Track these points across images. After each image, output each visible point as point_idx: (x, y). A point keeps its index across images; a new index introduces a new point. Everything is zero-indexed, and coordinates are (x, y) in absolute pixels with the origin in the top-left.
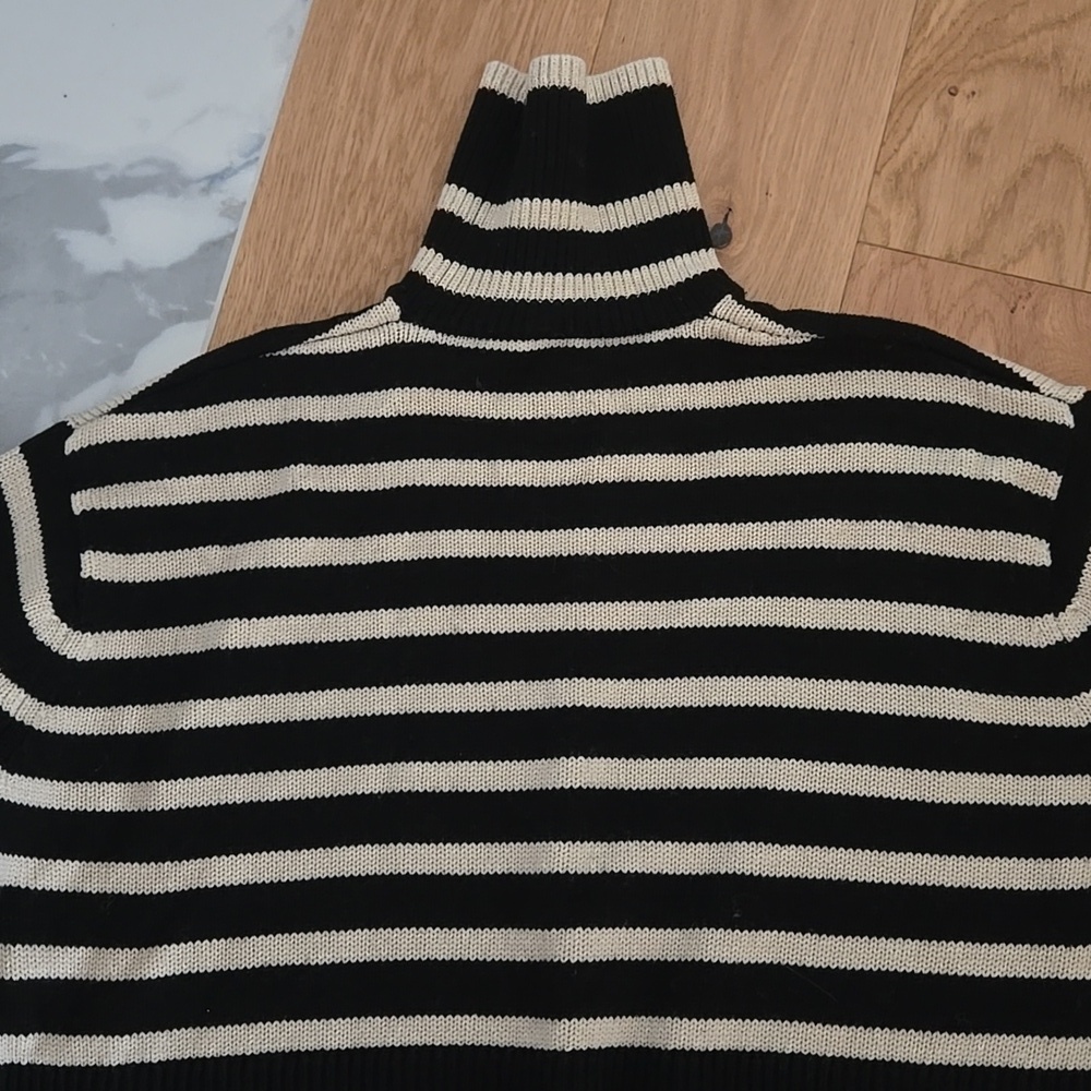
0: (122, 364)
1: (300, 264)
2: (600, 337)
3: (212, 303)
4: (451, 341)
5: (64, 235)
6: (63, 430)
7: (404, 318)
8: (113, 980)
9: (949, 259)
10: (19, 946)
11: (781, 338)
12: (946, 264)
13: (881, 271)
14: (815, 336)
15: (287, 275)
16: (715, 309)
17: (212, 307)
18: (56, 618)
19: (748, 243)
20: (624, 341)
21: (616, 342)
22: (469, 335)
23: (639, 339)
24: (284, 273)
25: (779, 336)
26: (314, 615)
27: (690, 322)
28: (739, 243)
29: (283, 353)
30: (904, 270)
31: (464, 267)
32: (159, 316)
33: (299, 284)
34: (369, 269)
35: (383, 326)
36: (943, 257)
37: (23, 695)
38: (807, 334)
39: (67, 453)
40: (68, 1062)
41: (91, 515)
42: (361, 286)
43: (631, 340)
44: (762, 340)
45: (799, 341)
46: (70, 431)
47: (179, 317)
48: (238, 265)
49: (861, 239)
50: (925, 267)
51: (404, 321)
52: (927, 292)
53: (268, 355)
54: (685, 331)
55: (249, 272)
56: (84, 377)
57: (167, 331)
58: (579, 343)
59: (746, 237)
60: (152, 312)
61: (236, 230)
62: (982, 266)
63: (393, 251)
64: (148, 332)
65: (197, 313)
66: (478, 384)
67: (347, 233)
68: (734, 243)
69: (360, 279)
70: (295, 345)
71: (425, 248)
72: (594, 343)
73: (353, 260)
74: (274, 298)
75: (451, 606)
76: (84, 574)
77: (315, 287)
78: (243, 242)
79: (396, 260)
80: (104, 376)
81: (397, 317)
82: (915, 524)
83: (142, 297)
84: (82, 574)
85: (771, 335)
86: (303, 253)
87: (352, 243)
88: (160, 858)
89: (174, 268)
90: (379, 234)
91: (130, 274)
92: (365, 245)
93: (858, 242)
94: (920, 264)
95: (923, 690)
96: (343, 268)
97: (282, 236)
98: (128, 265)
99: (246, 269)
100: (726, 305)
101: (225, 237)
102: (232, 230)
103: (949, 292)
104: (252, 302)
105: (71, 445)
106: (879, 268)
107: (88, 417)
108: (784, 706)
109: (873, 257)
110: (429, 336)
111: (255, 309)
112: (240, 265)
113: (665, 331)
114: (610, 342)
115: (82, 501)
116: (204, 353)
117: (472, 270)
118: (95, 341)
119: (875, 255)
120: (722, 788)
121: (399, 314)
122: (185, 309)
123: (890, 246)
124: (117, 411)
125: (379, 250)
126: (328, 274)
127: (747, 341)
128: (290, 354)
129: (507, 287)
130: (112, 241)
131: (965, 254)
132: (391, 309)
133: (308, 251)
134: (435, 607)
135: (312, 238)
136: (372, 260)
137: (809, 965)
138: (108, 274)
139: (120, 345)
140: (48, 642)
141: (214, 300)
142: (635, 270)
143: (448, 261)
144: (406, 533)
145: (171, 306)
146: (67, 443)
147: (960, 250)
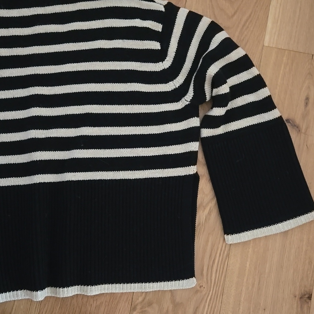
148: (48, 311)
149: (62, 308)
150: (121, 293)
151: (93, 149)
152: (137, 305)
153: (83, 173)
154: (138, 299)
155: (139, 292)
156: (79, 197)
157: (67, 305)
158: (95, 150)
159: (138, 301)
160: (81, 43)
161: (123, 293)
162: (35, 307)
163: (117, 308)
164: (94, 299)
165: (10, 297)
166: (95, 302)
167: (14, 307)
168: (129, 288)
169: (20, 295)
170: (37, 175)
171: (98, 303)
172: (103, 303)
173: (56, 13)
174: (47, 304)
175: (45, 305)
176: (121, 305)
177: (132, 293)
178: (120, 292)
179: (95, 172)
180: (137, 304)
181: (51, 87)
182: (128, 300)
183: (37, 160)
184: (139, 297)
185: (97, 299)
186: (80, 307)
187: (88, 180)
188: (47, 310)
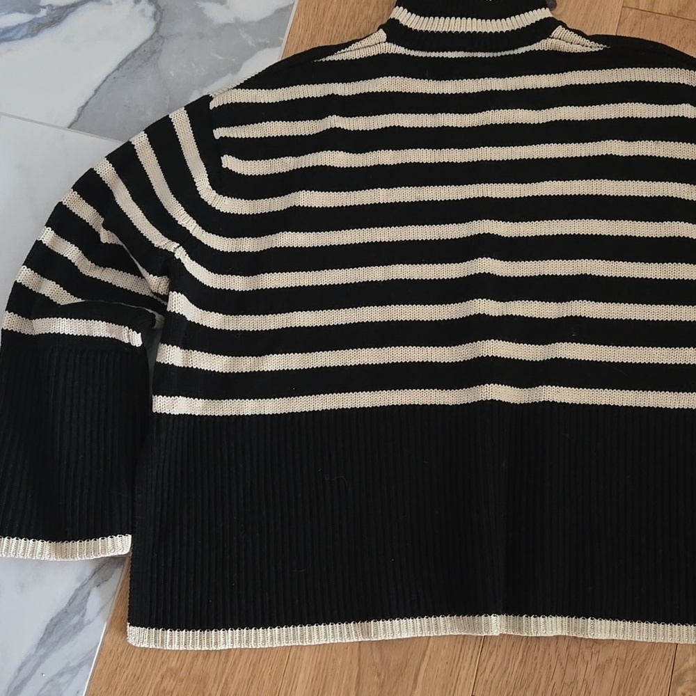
0: (235, 69)
1: (328, 19)
2: (490, 52)
3: (281, 39)
4: (412, 53)
5: (202, 5)
6: (208, 99)
7: (388, 40)
8: (244, 372)
9: (671, 15)
10: (195, 351)
11: (588, 48)
12: (669, 17)
13: (635, 21)
14: (605, 46)
15: (322, 25)
16: (553, 34)
17: (282, 41)
18: (210, 187)
19: (565, 8)
20: (503, 54)
21: (499, 54)
22: (422, 50)
23: (511, 52)
24: (320, 23)
25: (587, 46)
26: (343, 192)
27: (539, 41)
28: (561, 7)
29: (323, 60)
30: (648, 20)
31: (418, 17)
32: (254, 45)
33: (328, 29)
34: (365, 21)
35: (377, 44)
36: (668, 13)
37: (195, 224)
38: (601, 45)
39: (211, 108)
40: (221, 414)
41: (224, 139)
42: (361, 30)
43: (507, 53)
44: (579, 49)
45: (597, 49)
46: (211, 99)
47: (265, 46)
48: (295, 20)
49: (625, 5)
50: (659, 18)
51: (388, 42)
52: (660, 31)
53: (315, 61)
54: (536, 47)
55: (301, 23)
56: (215, 76)
57: (259, 53)
58: (480, 55)
59: (564, 4)
60: (250, 43)
61: (294, 3)
62: (688, 18)
63: (378, 12)
64: (249, 53)
65: (274, 44)
66: (427, 75)
67: (353, 4)
68: (557, 7)
69: (360, 26)
70: (330, 55)
71: (397, 7)
72: (487, 55)
73: (356, 18)
74: (315, 35)
75: (416, 187)
76: (224, 166)
77: (336, 31)
78: (297, 9)
79: (380, 17)
80: (225, 75)
81: (385, 40)
82: (660, 141)
83: (245, 36)
84: (223, 166)
85: (583, 46)
86: (329, 15)
87: (356, 9)
88: (266, 313)
89: (261, 21)
90: (370, 5)
91: (238, 24)
92: (362, 10)
93: (623, 7)
94: (656, 17)
95: (667, 223)
96: (351, 21)
97: (318, 5)
98: (237, 20)
99: (300, 23)
100: (559, 31)
101: (288, 6)
102: (292, 3)
103: (671, 31)
104: (304, 38)
105: (213, 105)
106: (634, 19)
107: (221, 92)
108: (594, 234)
109: (631, 14)
110: (401, 50)
111: (305, 42)
112: (297, 20)
113: (525, 47)
114: (495, 55)
115: (219, 133)
116: (280, 60)
117: (422, 18)
118: (220, 58)
119: (632, 13)
120: (563, 275)
121: (386, 38)
122: (268, 42)
123: (640, 8)
124: (237, 87)
125: (370, 12)
126: (343, 24)
127: (570, 50)
128: (327, 60)
129: (442, 25)
130: (228, 8)
131: (679, 12)
132: (382, 35)
133: (333, 13)
134: (407, 187)
135: (334, 7)
136: (366, 18)
137: (612, 361)
138: (227, 25)
139: (234, 60)
140: (206, 200)
141: (283, 37)
142: (508, 19)
143: (410, 13)
144: (391, 150)
145: (260, 40)
146: (211, 103)
147: (677, 11)
148: (496, 667)
149: (526, 661)
150: (651, 642)
151: (594, 345)
152: (683, 674)
153: (573, 388)
154: (686, 660)
155: (689, 644)
156: (568, 435)
157: (536, 658)
158: (598, 346)
159: (686, 666)
160: (573, 144)
161: (655, 643)
162: (470, 655)
163: (641, 675)
164: (593, 650)
165: (422, 630)
166: (595, 658)
167: (428, 653)
168: (669, 634)
169: (443, 626)
170: (487, 385)
171: (602, 659)
172: (611, 660)
173: (525, 89)
174: (494, 651)
175: (491, 653)
176: (650, 669)
177: (674, 647)
178: (649, 641)
179: (597, 389)
180: (686, 671)
181: (512, 223)
182: (666, 659)
183: (488, 356)
184: (689, 655)
185: (599, 652)
186: (564, 665)
187: (584, 404)
188: (494, 665)
